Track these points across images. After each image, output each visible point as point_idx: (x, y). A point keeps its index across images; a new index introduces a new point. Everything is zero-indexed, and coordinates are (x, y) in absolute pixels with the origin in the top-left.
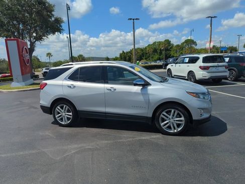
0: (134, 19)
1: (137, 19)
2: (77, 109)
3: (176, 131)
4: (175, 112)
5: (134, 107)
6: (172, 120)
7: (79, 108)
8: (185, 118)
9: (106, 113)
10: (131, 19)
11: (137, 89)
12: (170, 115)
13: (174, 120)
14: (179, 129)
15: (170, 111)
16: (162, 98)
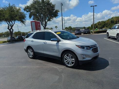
0: (94, 6)
1: (95, 6)
2: (34, 51)
3: (71, 66)
4: (70, 55)
5: (54, 52)
6: (69, 60)
8: (75, 59)
10: (92, 6)
11: (55, 43)
12: (68, 57)
13: (70, 60)
14: (73, 65)
15: (68, 55)
16: (64, 48)
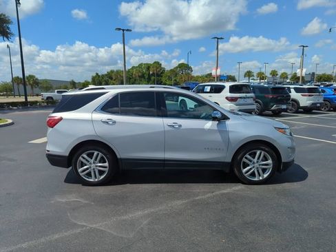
0: (123, 30)
1: (128, 30)
2: (118, 157)
4: (260, 153)
6: (257, 164)
7: (121, 154)
8: (273, 161)
9: (164, 160)
10: (120, 29)
12: (254, 158)
13: (260, 165)
14: (265, 176)
15: (255, 153)
16: (246, 137)
